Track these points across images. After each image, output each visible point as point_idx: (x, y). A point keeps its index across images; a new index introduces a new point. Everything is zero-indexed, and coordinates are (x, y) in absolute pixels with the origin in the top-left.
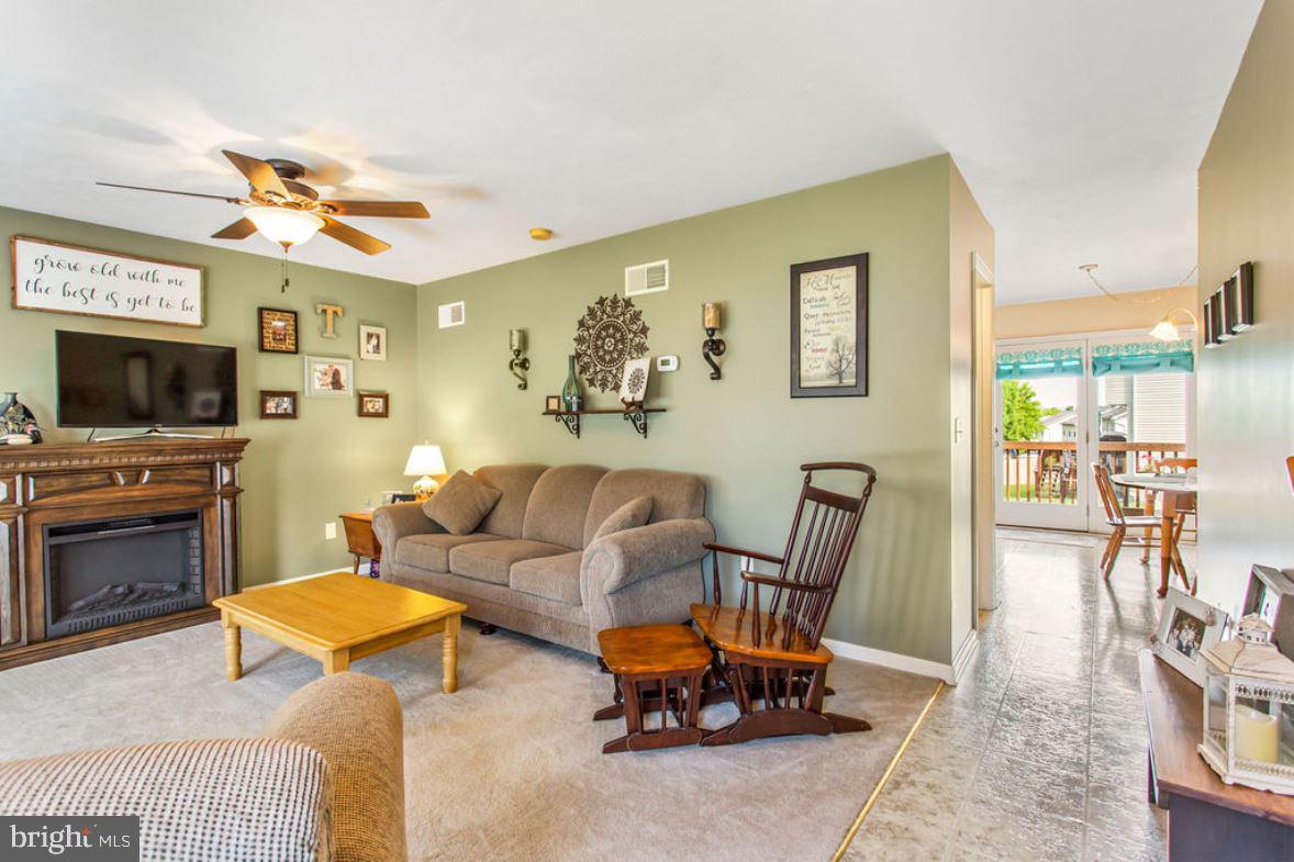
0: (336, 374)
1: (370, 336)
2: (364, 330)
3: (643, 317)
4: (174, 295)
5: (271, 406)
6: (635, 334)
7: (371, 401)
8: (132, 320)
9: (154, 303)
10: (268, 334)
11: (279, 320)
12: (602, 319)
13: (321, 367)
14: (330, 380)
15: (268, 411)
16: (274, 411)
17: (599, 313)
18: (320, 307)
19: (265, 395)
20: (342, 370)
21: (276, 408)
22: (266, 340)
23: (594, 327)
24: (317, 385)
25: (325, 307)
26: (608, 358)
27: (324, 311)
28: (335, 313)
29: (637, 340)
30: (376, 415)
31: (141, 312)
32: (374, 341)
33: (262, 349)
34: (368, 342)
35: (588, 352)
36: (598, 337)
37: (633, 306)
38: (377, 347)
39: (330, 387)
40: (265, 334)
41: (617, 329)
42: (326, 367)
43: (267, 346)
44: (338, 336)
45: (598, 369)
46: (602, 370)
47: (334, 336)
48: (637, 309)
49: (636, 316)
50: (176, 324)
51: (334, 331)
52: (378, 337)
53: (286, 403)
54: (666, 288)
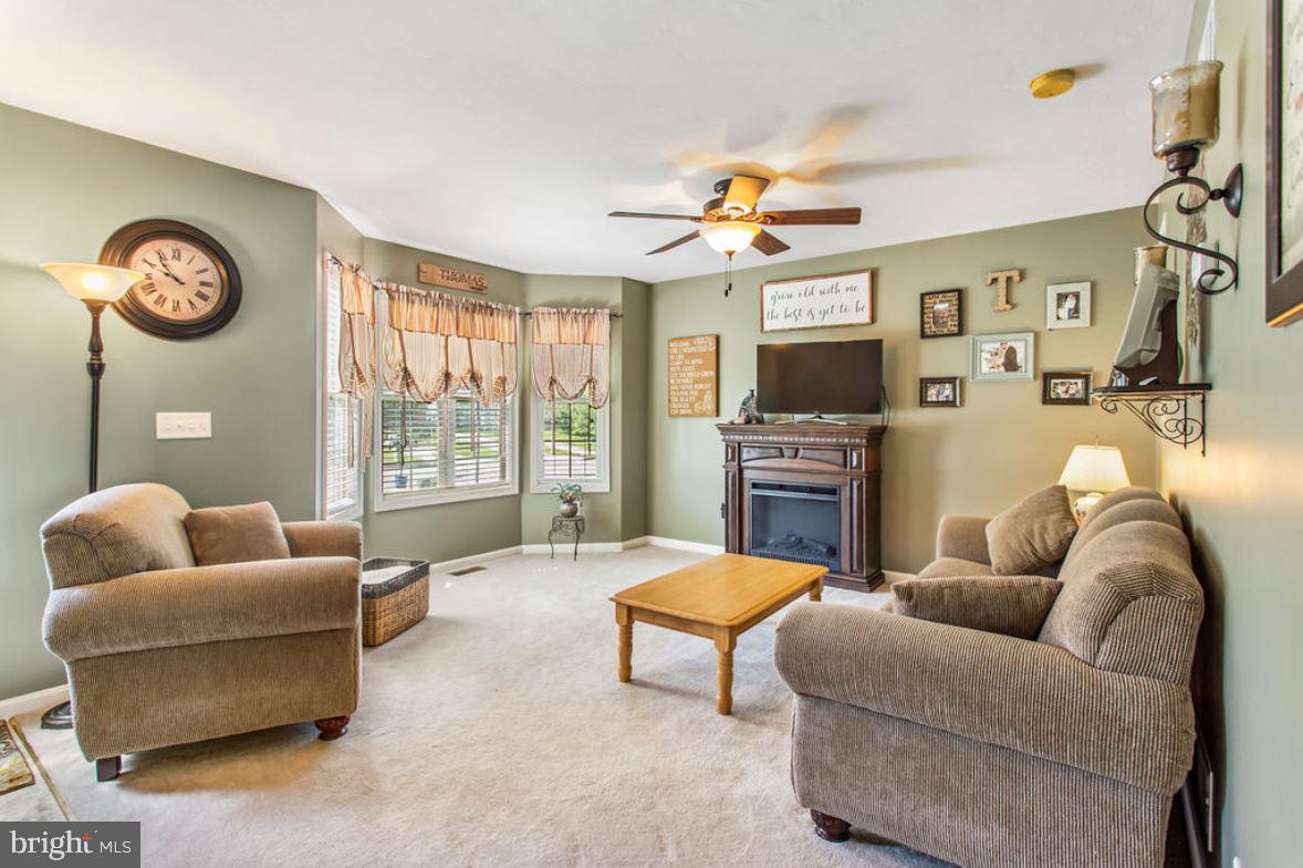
0: (1011, 353)
1: (1061, 298)
4: (847, 299)
5: (932, 394)
7: (1062, 383)
8: (822, 327)
9: (836, 310)
10: (929, 319)
11: (942, 302)
13: (987, 347)
14: (1002, 360)
15: (929, 399)
16: (934, 399)
18: (990, 277)
19: (925, 383)
20: (1019, 347)
21: (937, 396)
22: (926, 326)
24: (985, 368)
25: (996, 275)
27: (995, 281)
28: (1009, 279)
30: (1072, 401)
31: (830, 320)
32: (1070, 303)
33: (923, 336)
34: (1059, 306)
38: (1075, 313)
39: (1002, 368)
40: (926, 320)
42: (998, 345)
43: (927, 331)
44: (1014, 307)
47: (1008, 307)
50: (850, 325)
51: (1007, 302)
52: (1077, 296)
53: (947, 390)
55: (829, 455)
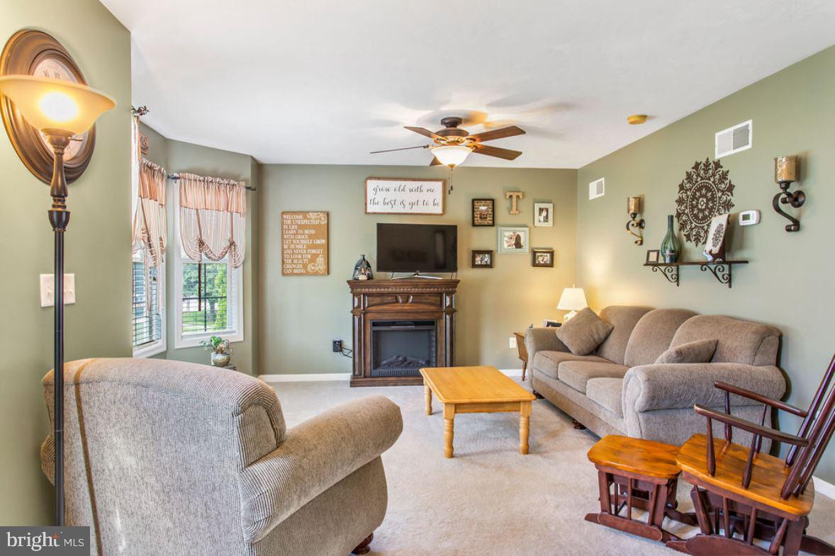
0: (518, 238)
1: (541, 210)
2: (537, 206)
3: (729, 177)
4: (429, 197)
5: (478, 260)
6: (723, 192)
7: (541, 256)
8: (411, 214)
9: (421, 203)
10: (477, 215)
11: (484, 205)
12: (697, 182)
13: (508, 234)
14: (514, 242)
15: (476, 263)
16: (479, 263)
17: (695, 177)
18: (508, 194)
19: (476, 253)
20: (522, 235)
21: (481, 261)
22: (476, 219)
23: (691, 189)
24: (506, 245)
25: (511, 194)
26: (701, 215)
27: (511, 196)
28: (518, 197)
29: (724, 197)
30: (545, 265)
31: (415, 210)
32: (544, 214)
33: (474, 225)
34: (540, 215)
35: (686, 212)
36: (694, 197)
37: (722, 167)
38: (546, 218)
39: (514, 246)
40: (476, 215)
41: (708, 189)
42: (512, 233)
43: (476, 222)
44: (520, 212)
45: (693, 226)
46: (696, 226)
47: (517, 212)
48: (725, 169)
49: (724, 176)
50: (430, 214)
51: (517, 210)
52: (547, 210)
53: (487, 258)
54: (749, 146)
55: (432, 299)
